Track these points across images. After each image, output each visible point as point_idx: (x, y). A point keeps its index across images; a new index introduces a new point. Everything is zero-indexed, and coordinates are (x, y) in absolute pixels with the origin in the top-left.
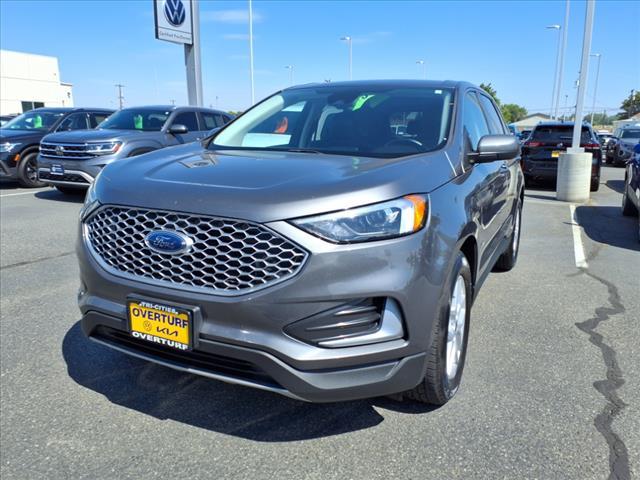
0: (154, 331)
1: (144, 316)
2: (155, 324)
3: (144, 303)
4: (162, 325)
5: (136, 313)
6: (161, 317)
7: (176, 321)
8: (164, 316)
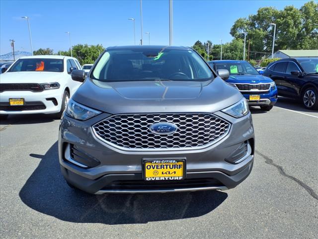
0: (160, 175)
1: (154, 168)
2: (160, 171)
3: (155, 161)
4: (165, 170)
5: (149, 167)
6: (165, 167)
7: (174, 166)
8: (167, 166)
